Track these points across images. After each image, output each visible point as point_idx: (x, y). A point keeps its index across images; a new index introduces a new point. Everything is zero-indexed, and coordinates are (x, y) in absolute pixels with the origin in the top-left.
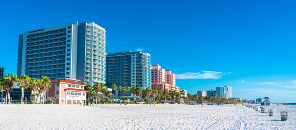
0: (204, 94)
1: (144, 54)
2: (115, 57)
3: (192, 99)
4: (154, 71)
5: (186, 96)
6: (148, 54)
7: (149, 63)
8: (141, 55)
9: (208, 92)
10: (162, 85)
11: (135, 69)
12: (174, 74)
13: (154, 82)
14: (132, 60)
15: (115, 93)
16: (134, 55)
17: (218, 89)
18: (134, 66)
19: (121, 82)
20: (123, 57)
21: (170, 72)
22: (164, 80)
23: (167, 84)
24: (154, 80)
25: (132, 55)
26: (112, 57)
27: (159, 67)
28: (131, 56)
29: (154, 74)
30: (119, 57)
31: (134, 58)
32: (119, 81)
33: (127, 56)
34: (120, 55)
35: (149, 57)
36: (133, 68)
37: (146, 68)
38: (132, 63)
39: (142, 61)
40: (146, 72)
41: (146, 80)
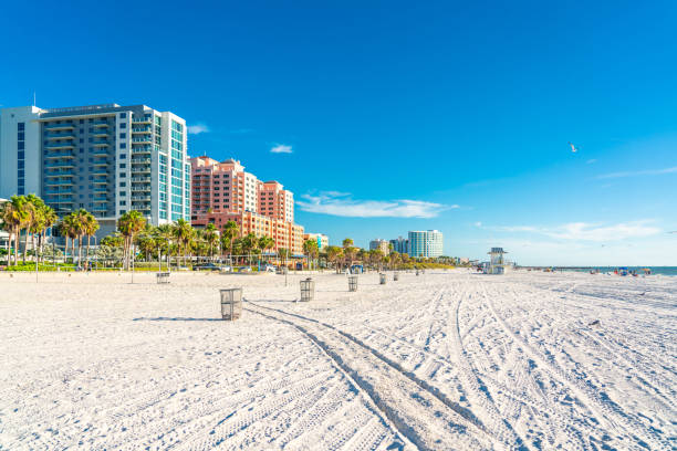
1: (156, 112)
2: (69, 122)
6: (172, 117)
7: (178, 146)
8: (149, 115)
11: (129, 162)
14: (119, 131)
16: (123, 116)
18: (124, 152)
20: (91, 120)
25: (118, 114)
26: (58, 122)
28: (115, 118)
30: (82, 121)
31: (123, 126)
32: (81, 196)
33: (104, 119)
34: (81, 116)
35: (179, 127)
36: (123, 156)
37: (164, 159)
38: (119, 141)
39: (150, 136)
40: (164, 170)
41: (164, 197)
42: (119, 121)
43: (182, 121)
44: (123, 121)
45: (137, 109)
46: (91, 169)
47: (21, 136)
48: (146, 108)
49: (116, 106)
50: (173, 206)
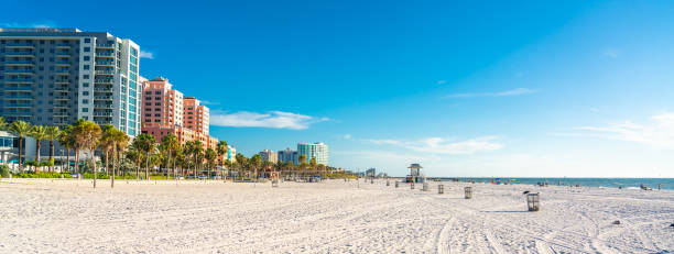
0: (273, 159)
1: (119, 40)
2: (29, 42)
3: (248, 168)
4: (154, 96)
5: (233, 160)
6: (132, 44)
7: (134, 69)
8: (111, 42)
9: (281, 153)
10: (173, 130)
11: (92, 82)
12: (205, 108)
13: (153, 122)
14: (82, 54)
15: (24, 146)
16: (87, 41)
17: (301, 147)
18: (88, 73)
19: (45, 114)
20: (53, 42)
21: (197, 102)
22: (178, 118)
23: (185, 131)
24: (153, 118)
25: (82, 39)
26: (17, 41)
27: (168, 86)
28: (78, 42)
29: (153, 101)
30: (42, 42)
31: (87, 50)
32: (40, 111)
33: (66, 42)
34: (43, 38)
35: (135, 52)
36: (86, 77)
37: (124, 80)
38: (82, 63)
39: (112, 60)
40: (124, 90)
41: (124, 114)
42: (83, 45)
43: (137, 47)
44: (87, 45)
45: (101, 36)
46: (51, 86)
48: (109, 35)
49: (77, 31)
50: (129, 121)
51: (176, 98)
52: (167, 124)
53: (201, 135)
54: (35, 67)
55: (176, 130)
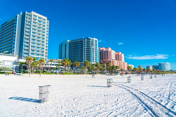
1: (91, 38)
4: (106, 52)
6: (95, 39)
7: (96, 45)
9: (154, 66)
16: (85, 40)
22: (113, 57)
23: (115, 61)
24: (106, 58)
26: (72, 43)
31: (85, 42)
33: (81, 41)
34: (77, 41)
35: (96, 41)
36: (85, 49)
37: (93, 48)
38: (84, 46)
39: (90, 44)
40: (93, 51)
41: (93, 57)
42: (84, 41)
43: (97, 40)
45: (87, 38)
47: (66, 46)
48: (89, 38)
50: (95, 59)
51: (112, 52)
52: (110, 59)
53: (121, 62)
54: (75, 48)
55: (112, 61)
